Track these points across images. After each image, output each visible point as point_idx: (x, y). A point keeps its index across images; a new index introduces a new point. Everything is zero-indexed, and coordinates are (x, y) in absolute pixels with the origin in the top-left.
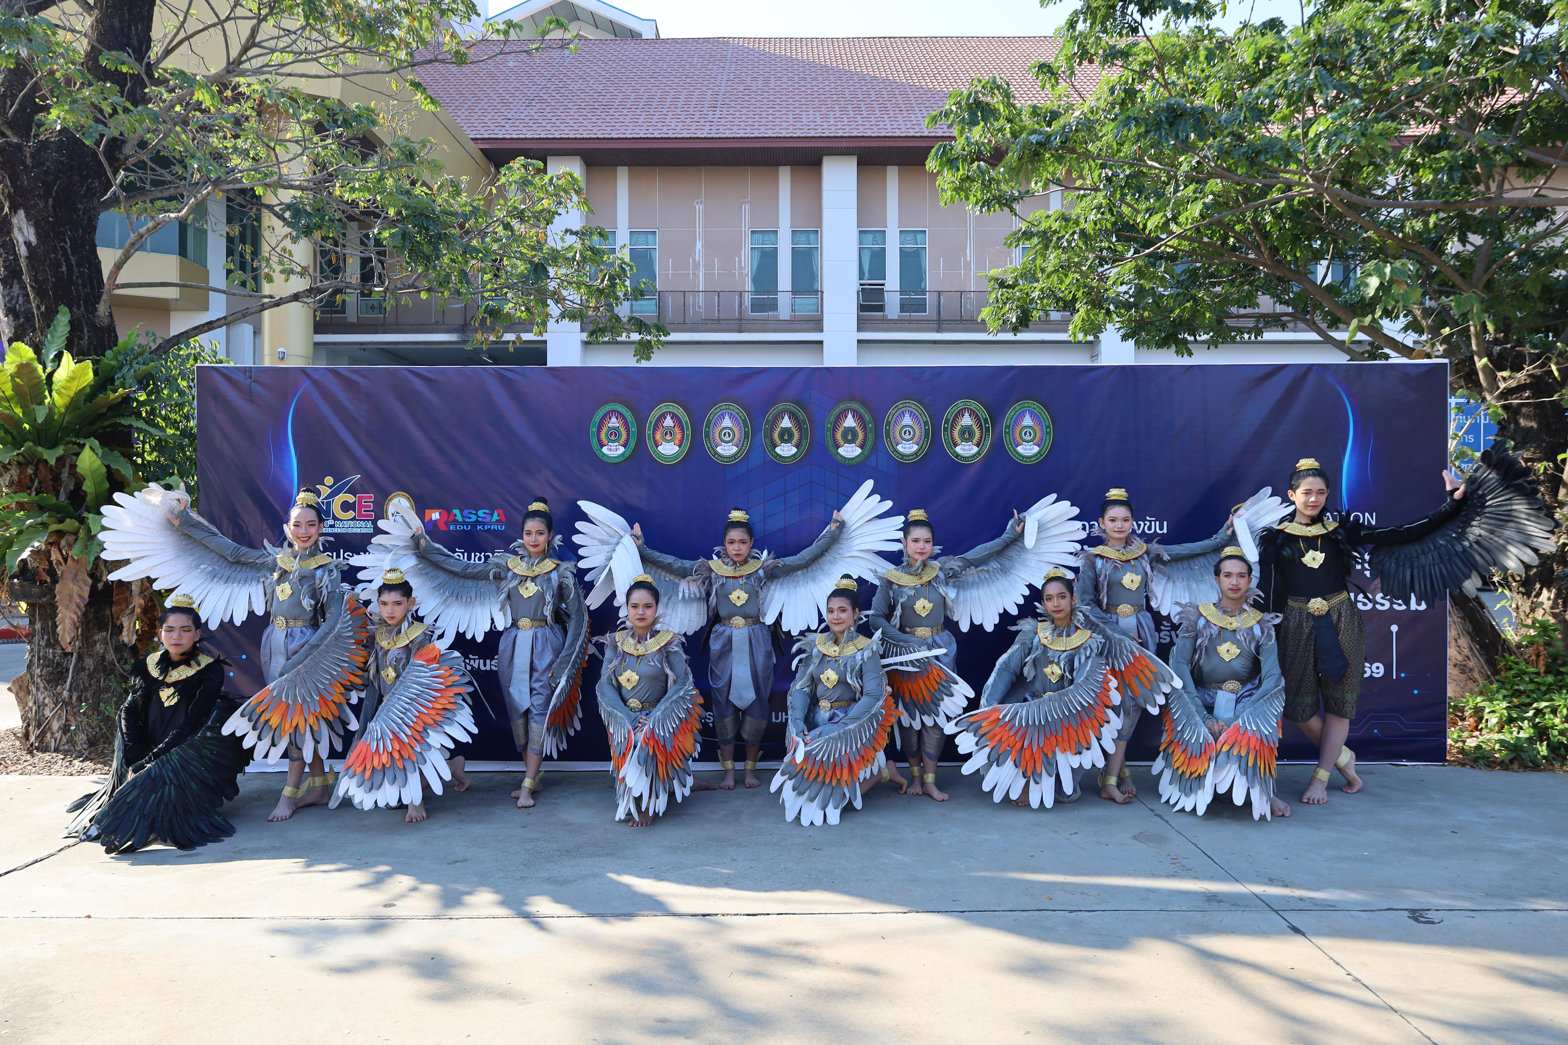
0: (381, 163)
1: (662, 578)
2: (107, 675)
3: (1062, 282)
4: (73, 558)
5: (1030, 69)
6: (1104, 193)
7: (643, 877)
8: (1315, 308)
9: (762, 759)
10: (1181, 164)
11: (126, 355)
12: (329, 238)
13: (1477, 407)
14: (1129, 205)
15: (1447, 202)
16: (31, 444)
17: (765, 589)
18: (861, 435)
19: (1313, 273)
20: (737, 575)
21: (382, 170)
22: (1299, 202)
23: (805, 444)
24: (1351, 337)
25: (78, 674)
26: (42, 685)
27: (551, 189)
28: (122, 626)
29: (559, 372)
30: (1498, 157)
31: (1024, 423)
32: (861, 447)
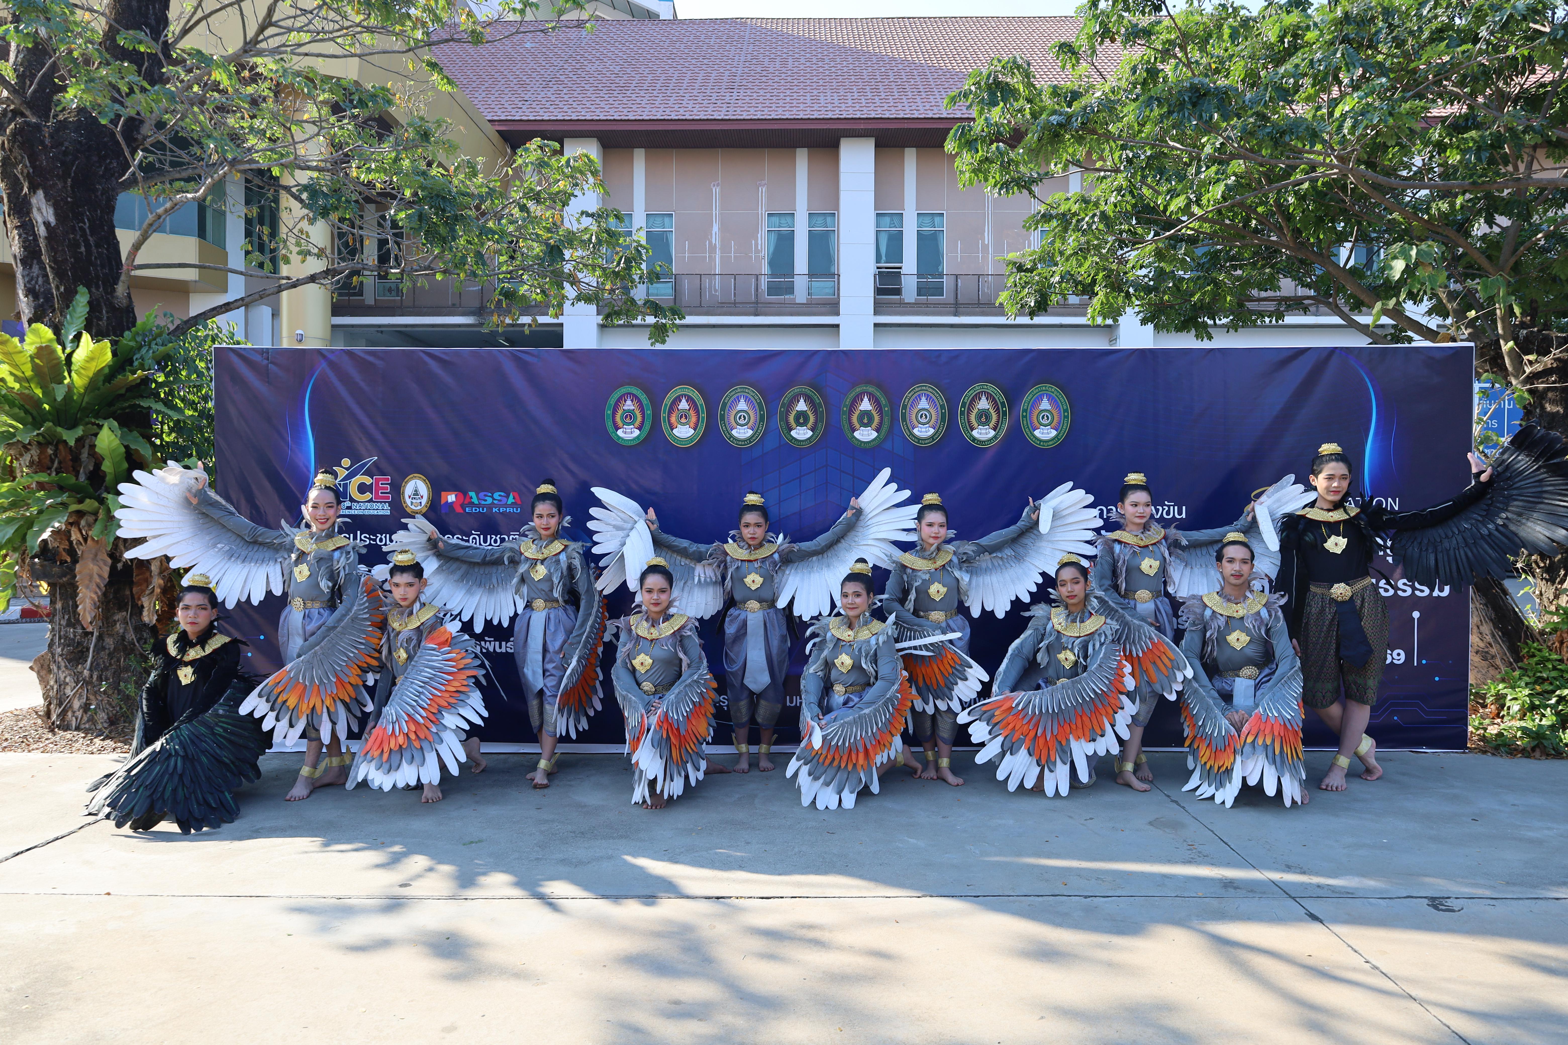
0: (397, 144)
1: (678, 562)
2: (127, 655)
3: (1080, 265)
4: (93, 539)
5: (1051, 48)
6: (1124, 175)
7: (658, 860)
8: (1338, 291)
9: (776, 743)
10: (1204, 146)
11: (145, 335)
12: (345, 219)
13: (1502, 392)
14: (1150, 187)
15: (1474, 183)
16: (51, 424)
17: (780, 574)
18: (877, 419)
19: (1336, 255)
20: (752, 558)
21: (397, 151)
22: (1323, 184)
23: (821, 427)
24: (1375, 321)
25: (98, 653)
26: (63, 664)
27: (568, 171)
28: (143, 607)
29: (575, 355)
30: (1527, 137)
31: (1042, 407)
32: (877, 431)
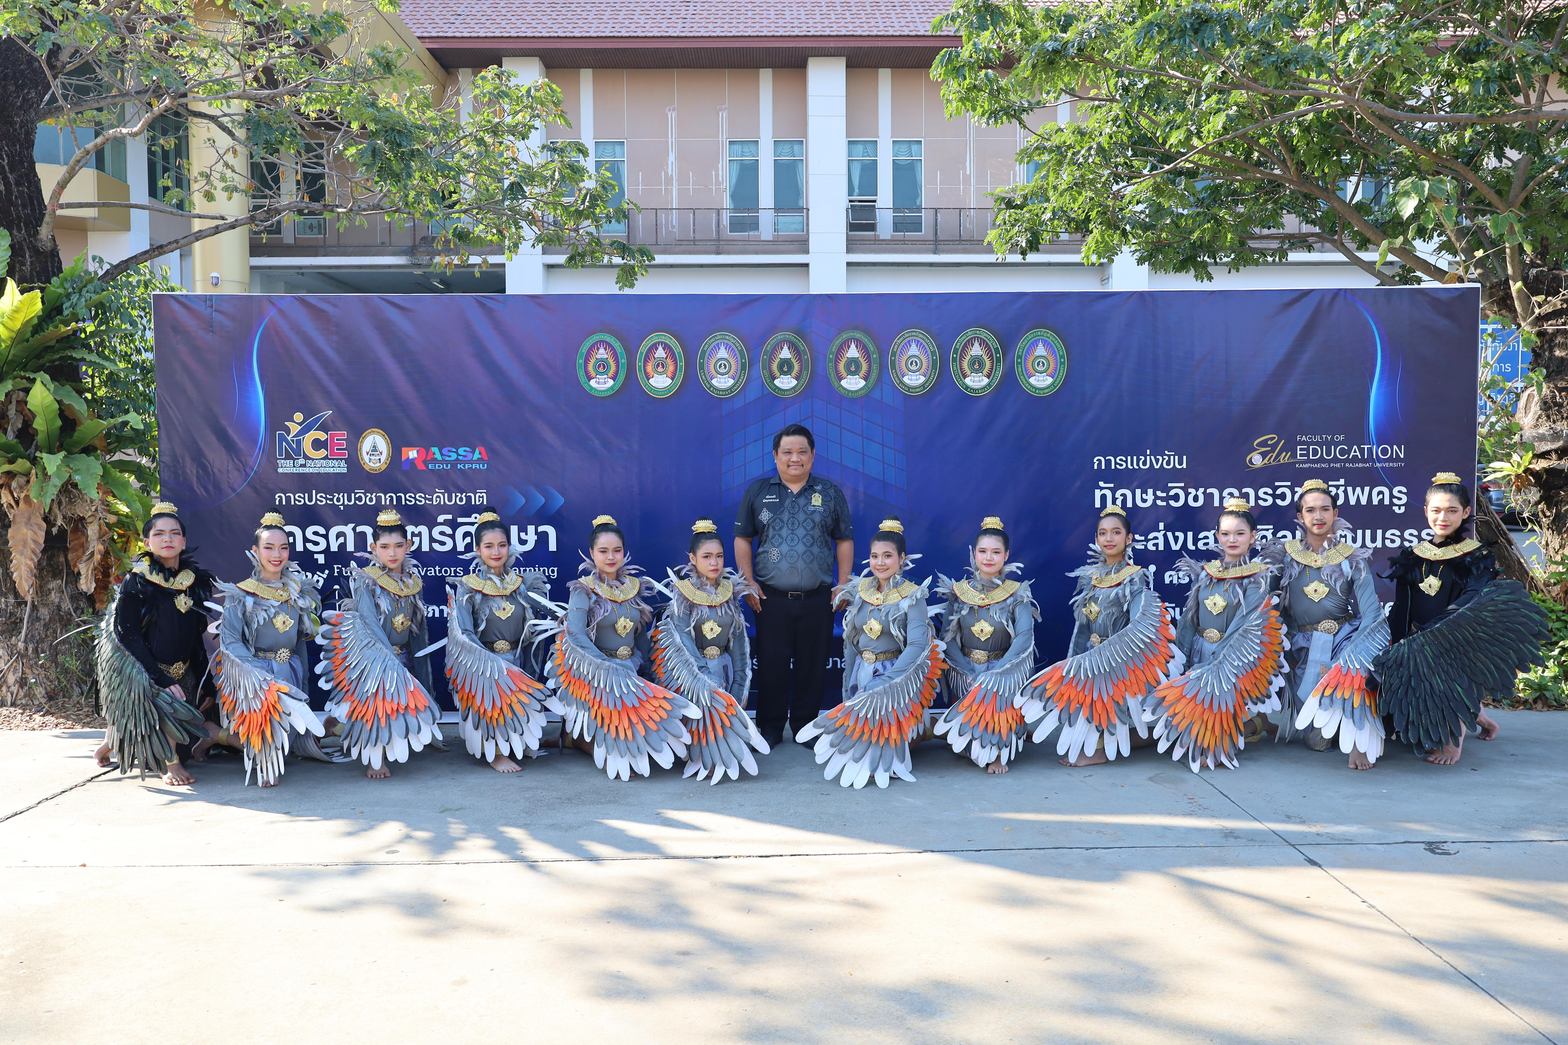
2: (64, 626)
3: (1075, 201)
4: (25, 502)
6: (1120, 104)
8: (1343, 228)
13: (1511, 334)
14: (1147, 117)
15: (1483, 115)
18: (865, 366)
22: (1328, 114)
23: (806, 376)
24: (1381, 259)
25: (33, 624)
27: (528, 101)
29: (544, 301)
30: (1536, 68)
31: (1037, 353)
32: (866, 379)
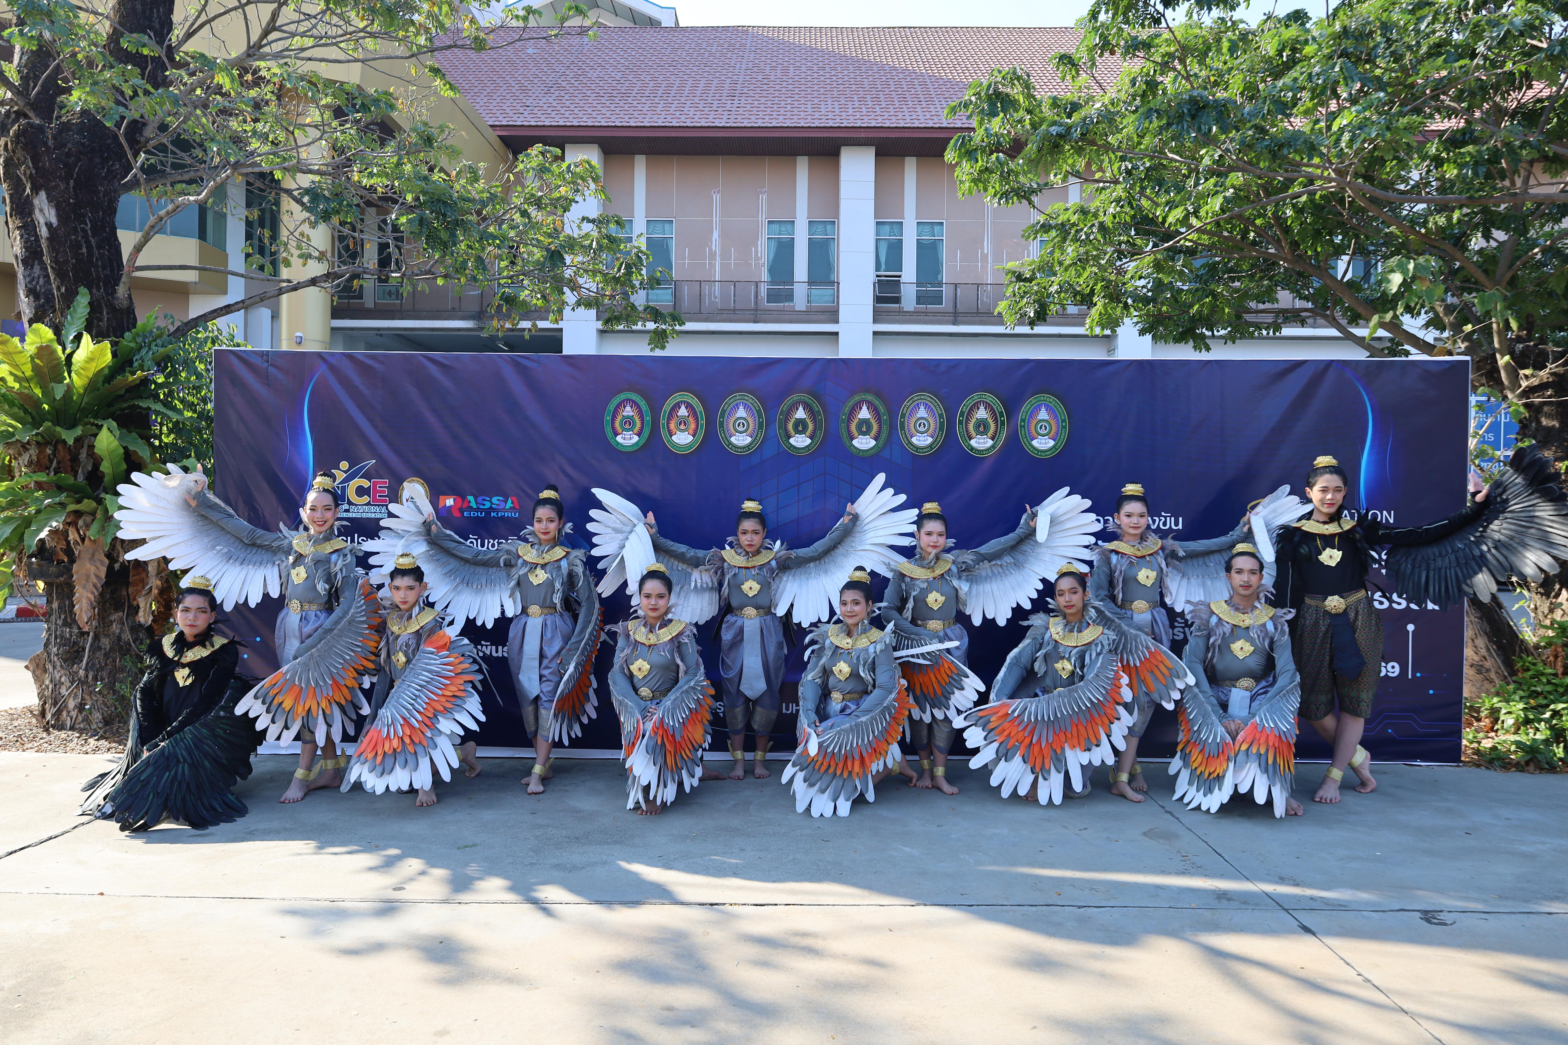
0: (399, 148)
1: (675, 567)
2: (123, 655)
3: (1079, 276)
4: (90, 539)
5: (1051, 60)
6: (1123, 186)
7: (652, 866)
8: (1335, 304)
10: (1202, 158)
11: (145, 336)
12: (347, 223)
13: (1498, 406)
14: (1149, 198)
15: (1471, 197)
16: (50, 424)
17: (777, 581)
18: (875, 427)
19: (1334, 268)
20: (749, 565)
21: (400, 155)
22: (1321, 196)
23: (820, 435)
24: (1371, 334)
25: (94, 653)
26: (58, 664)
27: (568, 176)
28: (138, 607)
29: (574, 360)
30: (1524, 152)
31: (1040, 417)
32: (876, 439)
